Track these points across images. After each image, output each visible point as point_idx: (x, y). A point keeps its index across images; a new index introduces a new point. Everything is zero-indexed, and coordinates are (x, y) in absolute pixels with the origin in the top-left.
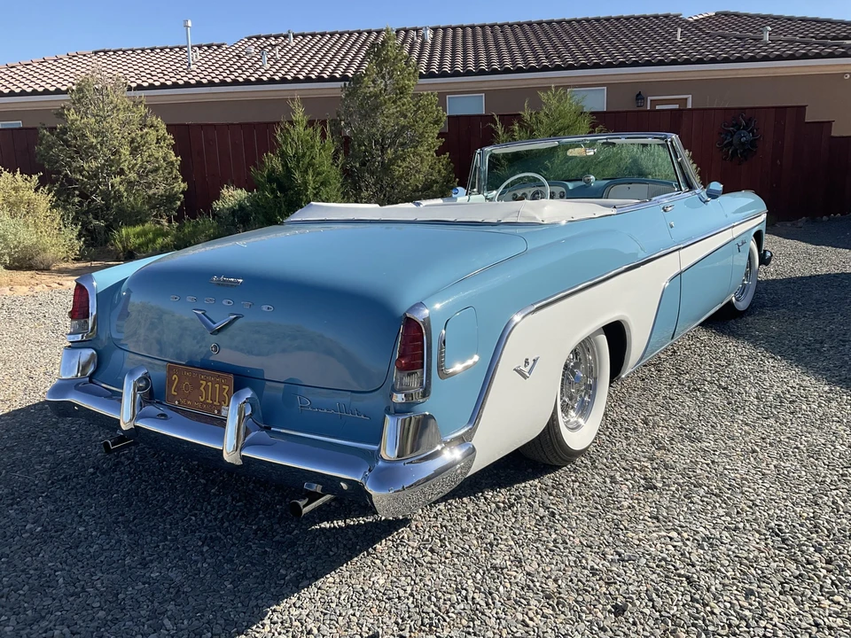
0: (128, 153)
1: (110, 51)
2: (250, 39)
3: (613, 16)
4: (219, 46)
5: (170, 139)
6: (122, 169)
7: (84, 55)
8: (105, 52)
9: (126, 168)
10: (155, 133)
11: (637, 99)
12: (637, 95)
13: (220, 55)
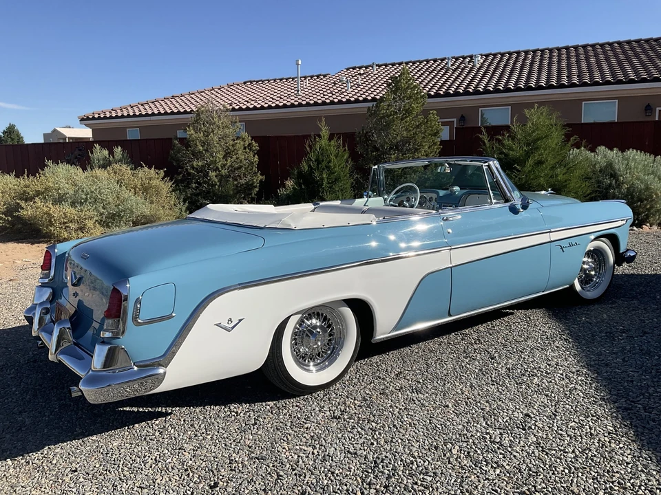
0: (222, 156)
1: (254, 81)
2: (348, 69)
3: (643, 38)
4: (324, 76)
5: (255, 145)
6: (217, 168)
7: (238, 85)
8: (251, 82)
9: (219, 167)
10: (242, 143)
11: (646, 110)
12: (646, 107)
13: (322, 83)
